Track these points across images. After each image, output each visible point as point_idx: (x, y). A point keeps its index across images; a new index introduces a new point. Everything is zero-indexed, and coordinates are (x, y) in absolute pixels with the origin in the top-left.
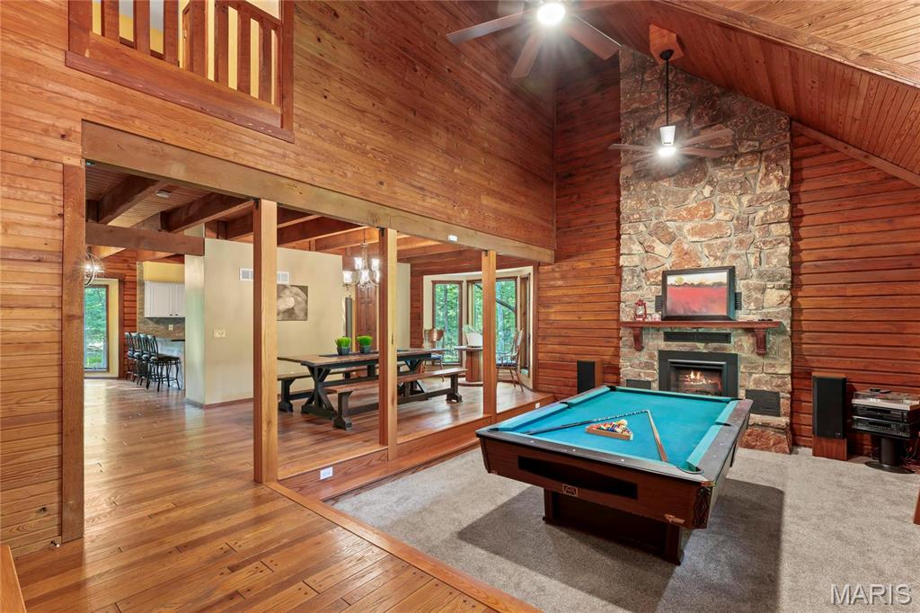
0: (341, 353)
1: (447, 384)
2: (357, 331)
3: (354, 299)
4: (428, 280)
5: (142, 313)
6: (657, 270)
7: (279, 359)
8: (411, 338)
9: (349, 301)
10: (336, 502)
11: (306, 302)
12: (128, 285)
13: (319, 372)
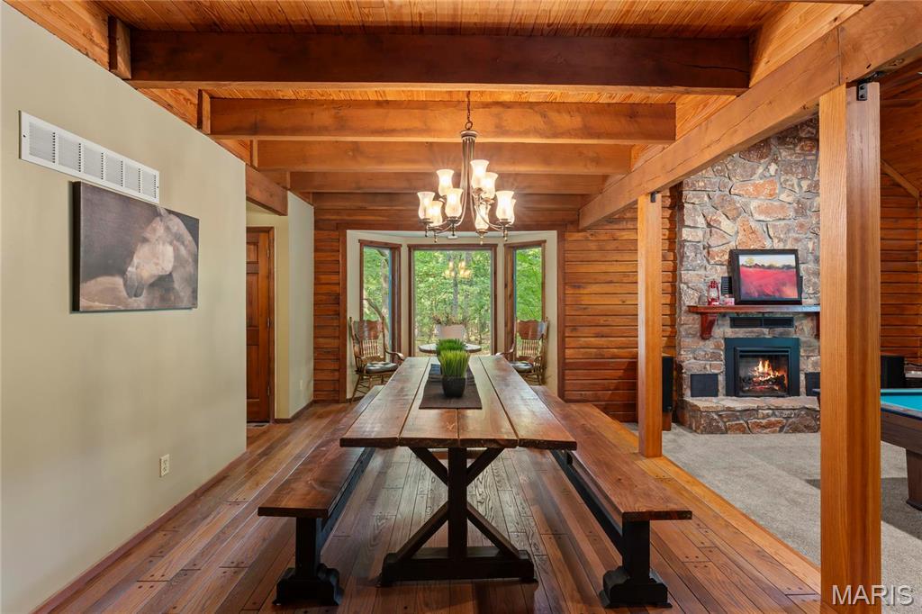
6: (723, 248)
11: (196, 261)
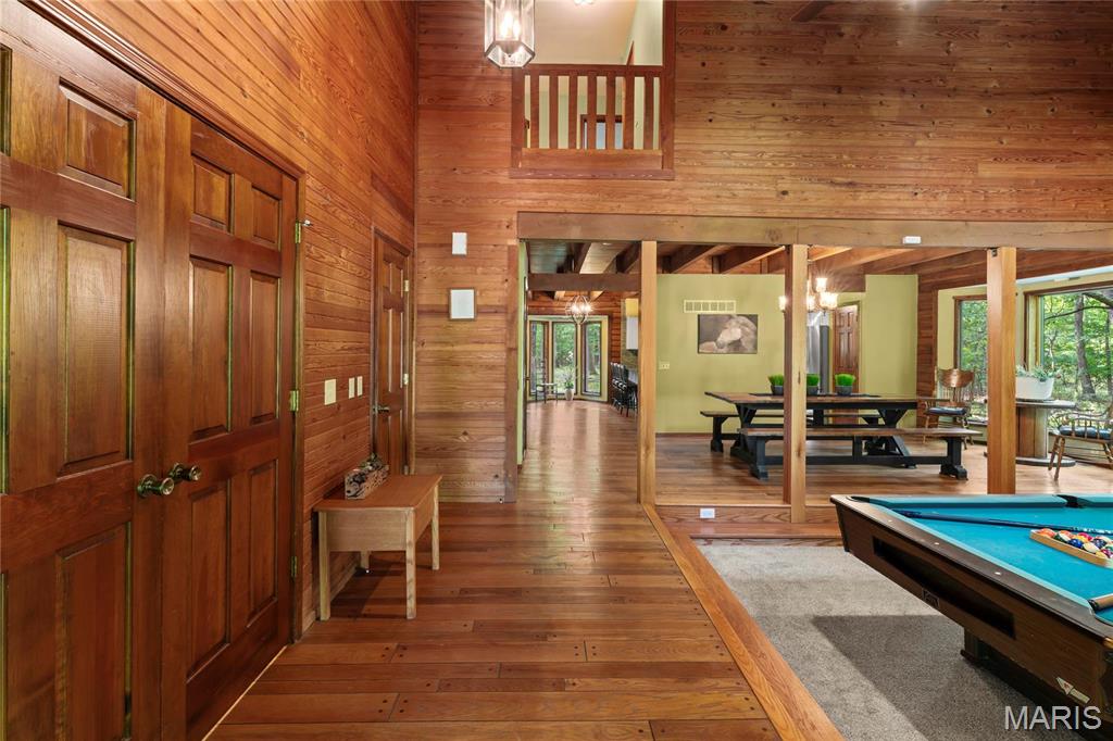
0: (775, 393)
1: (941, 449)
2: (835, 370)
3: (831, 328)
4: (946, 297)
5: (624, 346)
7: (707, 394)
8: (918, 381)
9: (825, 330)
10: (710, 543)
11: (756, 333)
12: (615, 321)
13: (746, 411)
